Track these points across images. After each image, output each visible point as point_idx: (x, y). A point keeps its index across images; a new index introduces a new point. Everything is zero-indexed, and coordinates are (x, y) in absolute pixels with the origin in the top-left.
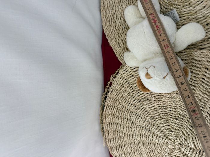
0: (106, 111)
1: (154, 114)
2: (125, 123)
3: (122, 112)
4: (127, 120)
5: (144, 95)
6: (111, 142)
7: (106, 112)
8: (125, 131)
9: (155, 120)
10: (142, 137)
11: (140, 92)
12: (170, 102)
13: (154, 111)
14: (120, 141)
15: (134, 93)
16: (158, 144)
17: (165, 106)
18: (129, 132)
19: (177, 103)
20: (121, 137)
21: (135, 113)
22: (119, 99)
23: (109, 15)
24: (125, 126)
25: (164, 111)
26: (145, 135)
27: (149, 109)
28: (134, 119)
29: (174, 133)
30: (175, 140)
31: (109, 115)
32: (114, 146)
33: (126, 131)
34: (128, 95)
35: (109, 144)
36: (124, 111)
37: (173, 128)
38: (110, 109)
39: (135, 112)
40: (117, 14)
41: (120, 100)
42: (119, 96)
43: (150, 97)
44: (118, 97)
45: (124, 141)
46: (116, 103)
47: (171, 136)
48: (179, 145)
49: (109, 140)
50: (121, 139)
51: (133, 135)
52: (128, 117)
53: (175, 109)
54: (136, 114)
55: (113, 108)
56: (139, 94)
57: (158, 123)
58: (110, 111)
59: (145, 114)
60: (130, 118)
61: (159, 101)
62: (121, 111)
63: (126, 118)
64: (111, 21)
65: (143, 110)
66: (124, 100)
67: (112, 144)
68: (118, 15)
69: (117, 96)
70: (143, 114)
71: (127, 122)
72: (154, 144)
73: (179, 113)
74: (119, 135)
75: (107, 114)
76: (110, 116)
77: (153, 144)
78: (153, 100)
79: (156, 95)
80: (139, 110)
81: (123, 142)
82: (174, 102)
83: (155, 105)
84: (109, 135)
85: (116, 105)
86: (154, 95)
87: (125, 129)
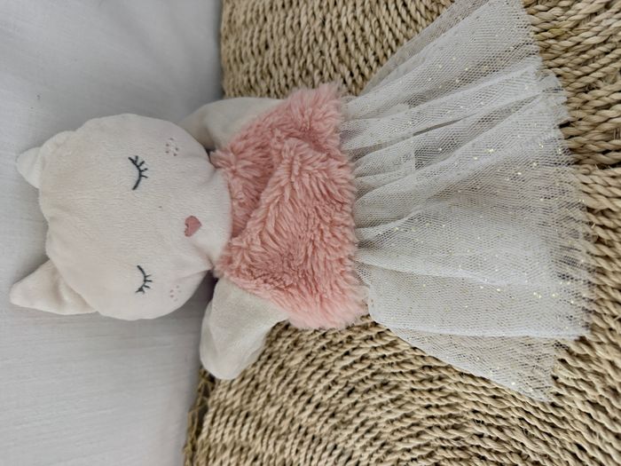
0: (209, 431)
1: (409, 451)
3: (278, 438)
5: (368, 362)
7: (212, 436)
11: (354, 349)
12: (476, 399)
13: (411, 436)
15: (328, 352)
17: (456, 417)
19: (509, 405)
21: (331, 446)
22: (269, 379)
23: (249, 53)
25: (450, 438)
27: (390, 429)
31: (225, 448)
34: (304, 364)
36: (284, 434)
38: (230, 424)
39: (331, 439)
40: (275, 47)
41: (272, 382)
42: (267, 367)
43: (394, 374)
44: (263, 373)
46: (254, 399)
53: (500, 429)
54: (335, 447)
55: (240, 420)
56: (348, 361)
58: (227, 431)
59: (370, 450)
61: (430, 391)
62: (275, 434)
64: (255, 73)
65: (363, 430)
66: (288, 384)
68: (280, 50)
69: (261, 368)
70: (364, 448)
73: (519, 448)
75: (216, 446)
76: (228, 453)
78: (407, 387)
79: (421, 363)
80: (346, 433)
82: (494, 397)
83: (413, 408)
85: (256, 407)
86: (411, 363)
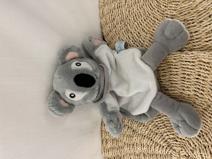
2: (126, 132)
4: (128, 128)
6: (109, 152)
8: (125, 140)
9: (158, 128)
10: (144, 147)
14: (119, 151)
16: (160, 155)
18: (130, 141)
20: (120, 147)
24: (126, 134)
26: (147, 145)
28: (136, 127)
29: (179, 143)
30: (180, 152)
32: (112, 156)
33: (127, 140)
35: (107, 154)
37: (178, 137)
45: (123, 151)
47: (176, 146)
48: (185, 157)
49: (107, 150)
50: (120, 148)
51: (133, 144)
52: (129, 125)
57: (162, 131)
60: (131, 126)
63: (127, 126)
67: (110, 154)
71: (127, 130)
72: (157, 155)
74: (119, 144)
77: (155, 155)
81: (123, 153)
84: (108, 144)
87: (125, 138)
